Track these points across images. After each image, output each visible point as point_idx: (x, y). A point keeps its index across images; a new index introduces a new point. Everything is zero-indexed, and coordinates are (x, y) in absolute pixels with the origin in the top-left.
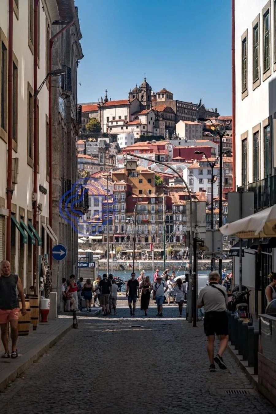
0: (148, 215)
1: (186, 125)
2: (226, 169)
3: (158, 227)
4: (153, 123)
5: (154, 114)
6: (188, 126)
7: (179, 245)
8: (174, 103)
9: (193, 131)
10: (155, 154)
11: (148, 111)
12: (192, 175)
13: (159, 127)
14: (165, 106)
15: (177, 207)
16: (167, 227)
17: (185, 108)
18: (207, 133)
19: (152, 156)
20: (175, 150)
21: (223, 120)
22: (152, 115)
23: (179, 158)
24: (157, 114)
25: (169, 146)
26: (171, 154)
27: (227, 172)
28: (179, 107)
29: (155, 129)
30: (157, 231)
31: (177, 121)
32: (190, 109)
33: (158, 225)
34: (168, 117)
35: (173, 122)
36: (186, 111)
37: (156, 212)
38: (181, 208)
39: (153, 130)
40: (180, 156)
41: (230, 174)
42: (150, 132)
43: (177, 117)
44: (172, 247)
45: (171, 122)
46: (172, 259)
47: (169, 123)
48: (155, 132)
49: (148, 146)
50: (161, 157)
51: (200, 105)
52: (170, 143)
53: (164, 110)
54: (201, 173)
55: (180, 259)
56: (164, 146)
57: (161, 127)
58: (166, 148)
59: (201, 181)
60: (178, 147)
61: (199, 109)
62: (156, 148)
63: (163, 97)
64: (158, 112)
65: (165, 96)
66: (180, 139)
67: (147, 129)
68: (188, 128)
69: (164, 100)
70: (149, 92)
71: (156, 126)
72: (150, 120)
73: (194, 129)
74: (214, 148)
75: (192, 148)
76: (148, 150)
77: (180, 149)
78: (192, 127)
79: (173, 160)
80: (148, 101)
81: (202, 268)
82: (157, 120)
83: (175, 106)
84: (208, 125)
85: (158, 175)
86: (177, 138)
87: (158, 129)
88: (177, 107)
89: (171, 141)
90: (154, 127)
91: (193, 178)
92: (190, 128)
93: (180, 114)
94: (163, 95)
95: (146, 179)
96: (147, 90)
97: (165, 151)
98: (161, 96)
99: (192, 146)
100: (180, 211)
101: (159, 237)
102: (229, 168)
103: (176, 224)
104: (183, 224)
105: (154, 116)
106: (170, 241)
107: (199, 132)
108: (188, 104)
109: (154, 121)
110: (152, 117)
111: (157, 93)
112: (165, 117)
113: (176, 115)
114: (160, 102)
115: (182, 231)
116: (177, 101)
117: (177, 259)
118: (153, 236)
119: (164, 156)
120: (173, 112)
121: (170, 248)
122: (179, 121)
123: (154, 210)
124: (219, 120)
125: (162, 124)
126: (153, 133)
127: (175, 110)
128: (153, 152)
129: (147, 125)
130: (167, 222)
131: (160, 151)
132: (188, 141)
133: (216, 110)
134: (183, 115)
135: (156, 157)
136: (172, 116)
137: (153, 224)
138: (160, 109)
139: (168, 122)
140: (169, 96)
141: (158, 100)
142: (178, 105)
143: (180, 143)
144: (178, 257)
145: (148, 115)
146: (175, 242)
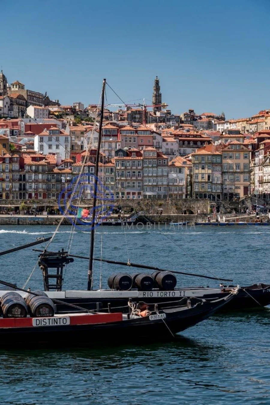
0: (2, 174)
1: (35, 109)
2: (72, 136)
3: (12, 184)
4: (9, 107)
5: (9, 99)
6: (37, 110)
7: (32, 201)
8: (25, 92)
9: (41, 114)
10: (10, 129)
11: (5, 97)
12: (42, 142)
13: (13, 110)
14: (18, 94)
15: (30, 167)
16: (20, 185)
17: (34, 96)
18: (51, 116)
19: (7, 131)
20: (26, 126)
21: (64, 108)
22: (7, 100)
23: (29, 132)
24: (11, 99)
25: (22, 123)
26: (23, 129)
27: (73, 139)
28: (29, 95)
29: (10, 112)
30: (11, 189)
31: (27, 106)
32: (38, 98)
33: (12, 183)
34: (20, 103)
35: (25, 107)
36: (35, 98)
37: (10, 171)
38: (34, 168)
39: (8, 112)
40: (30, 131)
41: (76, 141)
42: (5, 114)
43: (28, 103)
44: (25, 203)
45: (23, 107)
46: (25, 214)
47: (21, 108)
48: (10, 114)
49: (4, 122)
50: (14, 131)
51: (45, 96)
52: (22, 121)
53: (17, 98)
54: (50, 139)
55: (32, 214)
56: (17, 122)
57: (14, 110)
58: (19, 124)
59: (50, 147)
60: (29, 124)
61: (45, 99)
62: (11, 124)
63: (16, 87)
64: (12, 98)
65: (18, 86)
66: (30, 117)
67: (3, 111)
68: (36, 111)
69: (17, 89)
70: (5, 82)
71: (11, 109)
72: (5, 104)
73: (42, 112)
74: (59, 125)
75: (40, 125)
76: (4, 125)
77: (30, 125)
78: (39, 110)
79: (25, 134)
80: (5, 89)
81: (54, 223)
82: (12, 105)
83: (26, 95)
84: (52, 111)
85: (12, 144)
86: (27, 117)
87: (12, 112)
88: (27, 95)
89: (23, 119)
90: (9, 110)
91: (43, 144)
92: (38, 111)
93: (30, 101)
94: (16, 85)
95: (1, 144)
96: (4, 80)
97: (18, 127)
98: (15, 86)
99: (41, 123)
100: (32, 170)
101: (13, 194)
102: (75, 136)
103: (28, 182)
104: (35, 183)
105: (9, 101)
106: (22, 198)
107: (45, 115)
108: (36, 93)
109: (9, 105)
110: (7, 102)
111: (11, 84)
112: (18, 102)
113: (26, 101)
114: (14, 91)
115: (34, 189)
116: (27, 91)
117: (29, 214)
118: (7, 193)
119: (17, 131)
120: (24, 99)
121: (23, 204)
122: (29, 106)
123: (8, 169)
124: (61, 108)
125: (16, 107)
126: (8, 114)
127: (26, 97)
128: (8, 127)
129: (3, 108)
130: (20, 180)
131: (15, 126)
132: (37, 119)
133: (58, 101)
134: (32, 102)
135: (10, 131)
136: (23, 102)
137: (7, 182)
138: (15, 96)
139: (20, 106)
140: (21, 87)
141: (13, 89)
142: (28, 94)
143: (30, 120)
144: (30, 212)
145: (5, 100)
146: (27, 198)
